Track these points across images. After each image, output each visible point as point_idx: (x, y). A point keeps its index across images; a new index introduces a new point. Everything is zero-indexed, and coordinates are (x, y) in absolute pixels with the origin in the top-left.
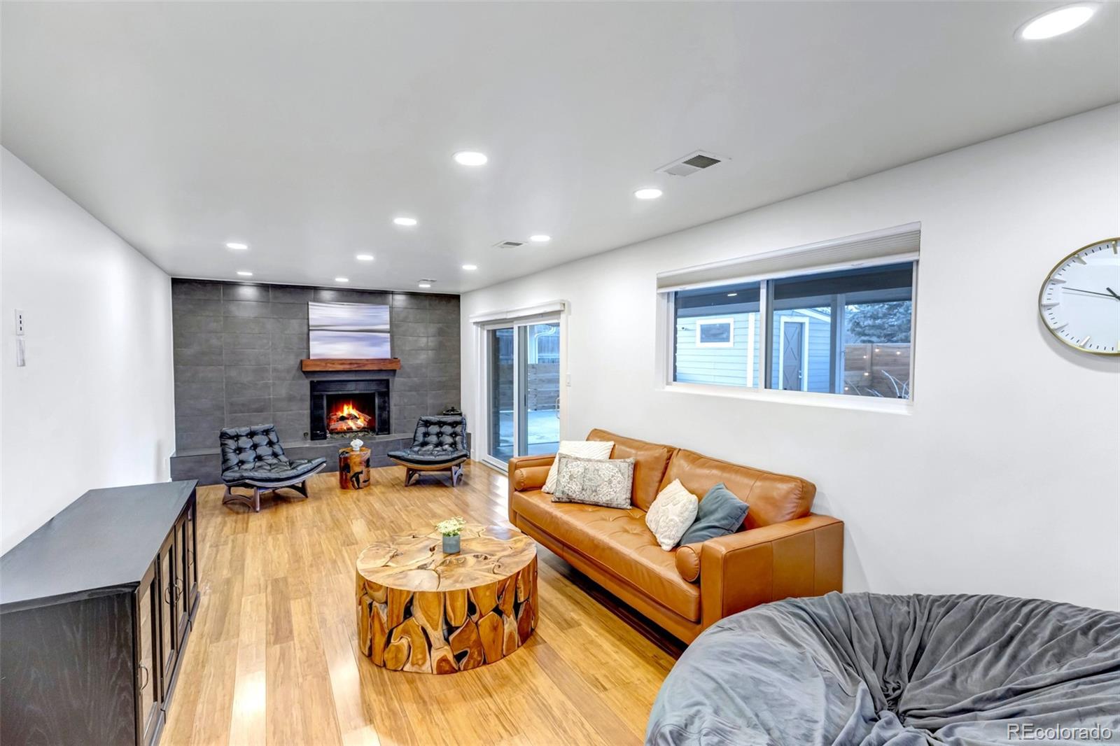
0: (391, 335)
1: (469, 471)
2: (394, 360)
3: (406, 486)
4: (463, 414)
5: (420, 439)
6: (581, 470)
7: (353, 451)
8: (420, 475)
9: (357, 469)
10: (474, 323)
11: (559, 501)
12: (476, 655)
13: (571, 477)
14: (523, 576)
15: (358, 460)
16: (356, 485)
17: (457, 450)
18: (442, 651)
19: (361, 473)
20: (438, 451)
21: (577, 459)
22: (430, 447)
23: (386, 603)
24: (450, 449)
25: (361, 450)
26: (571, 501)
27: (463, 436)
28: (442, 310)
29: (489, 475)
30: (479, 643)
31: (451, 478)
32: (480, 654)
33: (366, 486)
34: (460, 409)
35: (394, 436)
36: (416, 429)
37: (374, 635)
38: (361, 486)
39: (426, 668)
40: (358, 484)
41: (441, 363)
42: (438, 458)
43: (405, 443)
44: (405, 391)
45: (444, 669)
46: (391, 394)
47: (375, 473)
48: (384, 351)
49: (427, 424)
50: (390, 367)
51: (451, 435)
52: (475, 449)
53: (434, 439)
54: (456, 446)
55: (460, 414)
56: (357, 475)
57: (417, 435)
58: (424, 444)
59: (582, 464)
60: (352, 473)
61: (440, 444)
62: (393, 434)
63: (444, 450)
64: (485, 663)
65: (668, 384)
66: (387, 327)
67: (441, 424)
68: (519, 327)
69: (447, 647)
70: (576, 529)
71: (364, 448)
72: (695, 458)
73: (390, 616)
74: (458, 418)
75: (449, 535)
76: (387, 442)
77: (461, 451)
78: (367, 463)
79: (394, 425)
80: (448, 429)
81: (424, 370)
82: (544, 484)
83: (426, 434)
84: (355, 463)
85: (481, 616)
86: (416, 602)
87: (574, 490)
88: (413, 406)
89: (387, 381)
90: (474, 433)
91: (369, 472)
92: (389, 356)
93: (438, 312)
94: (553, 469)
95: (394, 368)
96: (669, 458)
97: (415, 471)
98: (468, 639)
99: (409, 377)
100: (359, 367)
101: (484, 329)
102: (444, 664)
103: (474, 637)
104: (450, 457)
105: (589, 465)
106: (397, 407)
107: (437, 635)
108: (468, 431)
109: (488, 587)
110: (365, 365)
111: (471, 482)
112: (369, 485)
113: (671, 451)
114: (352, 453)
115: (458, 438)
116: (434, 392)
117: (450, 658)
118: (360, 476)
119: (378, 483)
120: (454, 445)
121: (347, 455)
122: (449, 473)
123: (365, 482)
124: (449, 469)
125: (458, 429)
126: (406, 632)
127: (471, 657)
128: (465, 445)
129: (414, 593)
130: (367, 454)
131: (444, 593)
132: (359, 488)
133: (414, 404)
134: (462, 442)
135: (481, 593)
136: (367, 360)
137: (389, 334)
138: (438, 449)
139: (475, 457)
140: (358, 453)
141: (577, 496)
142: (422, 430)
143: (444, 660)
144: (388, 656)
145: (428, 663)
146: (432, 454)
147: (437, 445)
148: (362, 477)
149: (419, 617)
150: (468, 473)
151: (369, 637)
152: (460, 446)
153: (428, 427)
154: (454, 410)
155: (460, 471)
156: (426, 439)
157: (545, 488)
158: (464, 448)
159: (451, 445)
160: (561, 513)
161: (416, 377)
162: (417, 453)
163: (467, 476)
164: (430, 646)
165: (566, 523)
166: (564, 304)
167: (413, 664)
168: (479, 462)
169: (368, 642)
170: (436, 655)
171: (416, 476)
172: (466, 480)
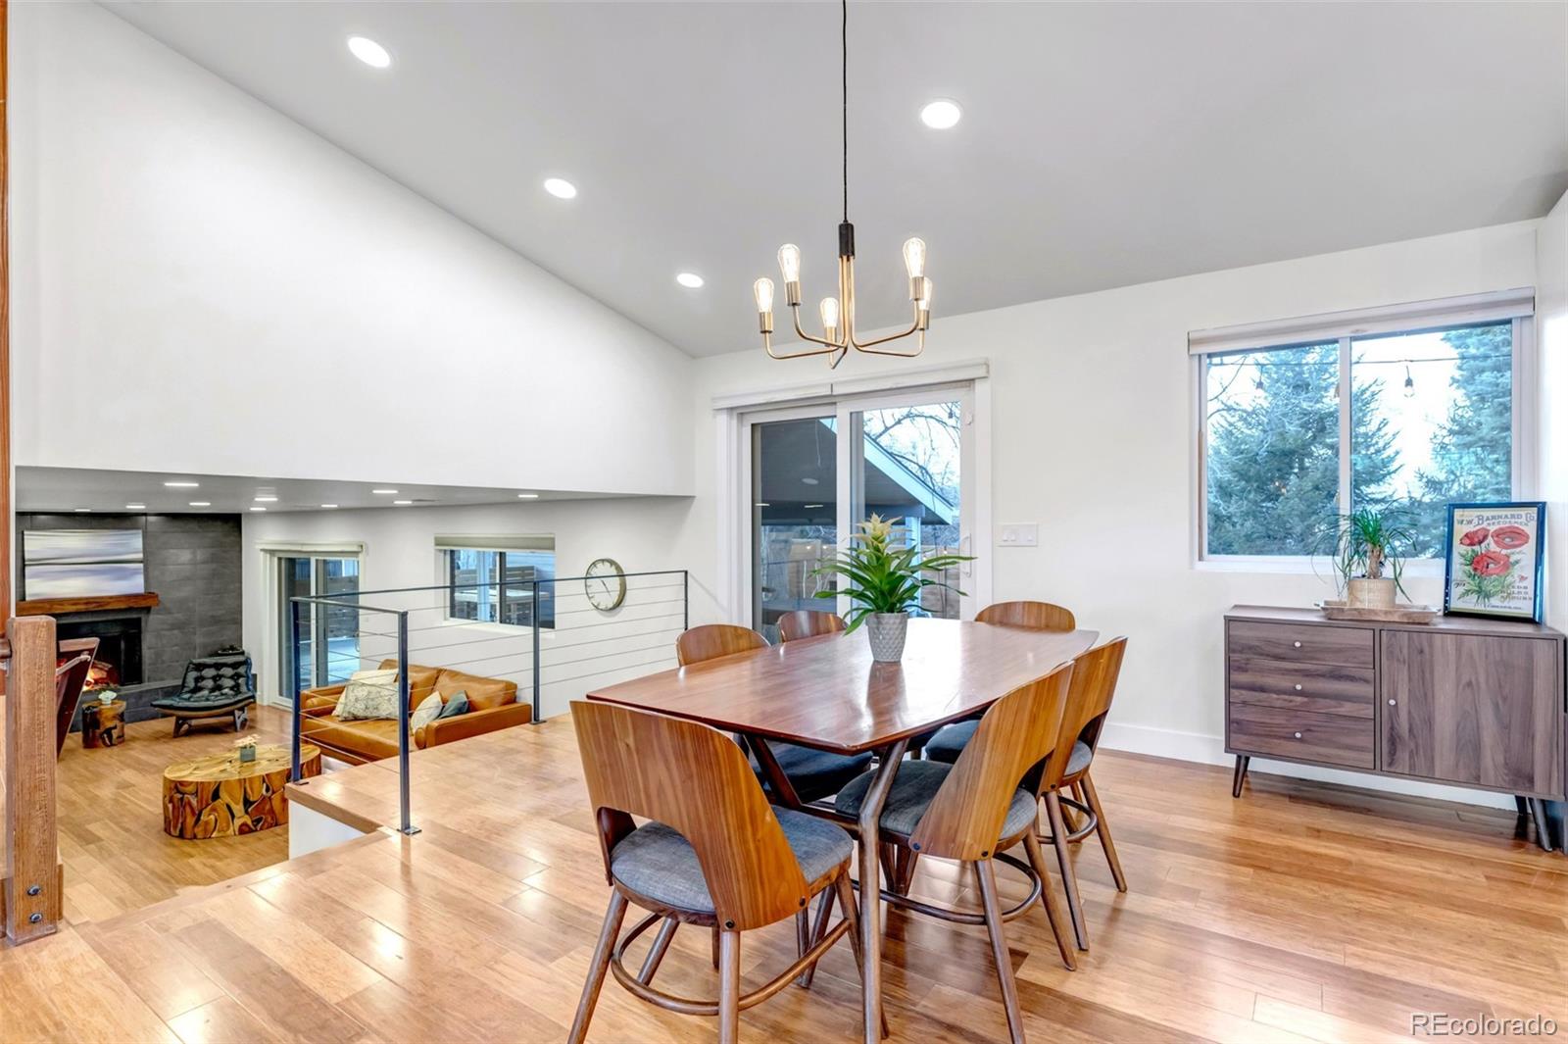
0: (144, 566)
1: (256, 716)
2: (149, 595)
3: (175, 737)
4: (246, 652)
5: (191, 684)
6: (365, 693)
7: (101, 704)
8: (190, 726)
9: (109, 725)
10: (262, 550)
11: (346, 720)
12: (269, 819)
13: (357, 700)
14: (307, 766)
15: (111, 714)
16: (108, 742)
17: (240, 693)
18: (242, 818)
19: (115, 727)
20: (216, 696)
21: (363, 684)
22: (205, 693)
23: (197, 792)
24: (231, 692)
25: (112, 703)
26: (356, 719)
27: (248, 677)
28: (216, 532)
29: (281, 717)
30: (272, 811)
31: (234, 724)
32: (272, 819)
33: (120, 743)
34: (241, 647)
35: (146, 686)
36: (186, 674)
37: (186, 818)
38: (113, 742)
39: (230, 831)
40: (110, 740)
41: (215, 594)
42: (217, 703)
43: (165, 693)
44: (163, 630)
45: (244, 830)
46: (143, 635)
47: (130, 729)
48: (135, 585)
49: (200, 667)
50: (143, 604)
51: (232, 677)
52: (262, 692)
53: (210, 683)
54: (238, 689)
55: (243, 653)
56: (109, 731)
57: (187, 680)
58: (197, 689)
59: (366, 689)
60: (102, 729)
61: (219, 688)
62: (147, 684)
63: (222, 694)
64: (276, 825)
65: (445, 619)
66: (140, 556)
67: (218, 666)
68: (317, 560)
69: (247, 816)
70: (355, 736)
71: (116, 701)
72: (454, 675)
73: (200, 802)
74: (241, 658)
75: (245, 747)
76: (141, 692)
77: (246, 693)
78: (121, 717)
79: (147, 672)
80: (228, 671)
81: (191, 604)
82: (334, 709)
83: (197, 680)
84: (106, 718)
85: (274, 792)
86: (222, 788)
87: (359, 710)
88: (176, 648)
89: (139, 620)
90: (262, 674)
91: (123, 728)
92: (141, 590)
93: (211, 535)
94: (343, 697)
95: (148, 605)
96: (437, 678)
97: (185, 719)
98: (264, 809)
99: (170, 613)
100: (101, 606)
101: (274, 556)
102: (244, 827)
103: (268, 807)
104: (233, 700)
105: (373, 689)
106: (152, 651)
107: (238, 809)
108: (253, 672)
109: (279, 773)
110: (108, 603)
111: (258, 726)
112: (123, 741)
113: (440, 671)
114: (102, 707)
115: (241, 681)
116: (205, 629)
117: (249, 822)
118: (113, 731)
119: (134, 739)
120: (236, 688)
121: (95, 710)
122: (231, 718)
123: (119, 737)
124: (232, 713)
125: (242, 670)
126: (214, 810)
127: (266, 821)
128: (251, 687)
129: (220, 782)
130: (122, 706)
131: (245, 779)
132: (112, 745)
133: (176, 645)
134: (247, 684)
135: (273, 778)
136: (111, 597)
137: (141, 565)
138: (216, 693)
139: (262, 700)
140: (109, 706)
141: (361, 713)
142: (193, 675)
143: (244, 824)
144: (199, 831)
145: (232, 828)
146: (207, 700)
147: (212, 690)
148: (115, 733)
149: (225, 797)
150: (253, 717)
151: (180, 821)
152: (244, 689)
153: (201, 671)
154: (235, 649)
155: (244, 716)
156: (199, 684)
157: (335, 713)
158: (249, 690)
159: (232, 688)
160: (344, 728)
161: (178, 612)
162: (188, 699)
163: (252, 720)
164: (233, 816)
165: (350, 734)
166: (362, 546)
167: (219, 831)
168: (269, 706)
169: (180, 825)
170: (238, 822)
171: (186, 726)
172: (252, 724)
